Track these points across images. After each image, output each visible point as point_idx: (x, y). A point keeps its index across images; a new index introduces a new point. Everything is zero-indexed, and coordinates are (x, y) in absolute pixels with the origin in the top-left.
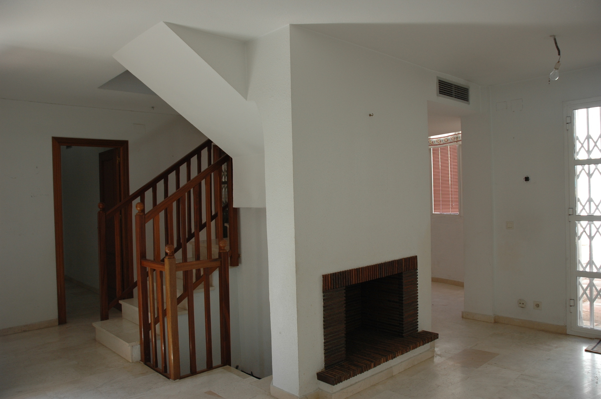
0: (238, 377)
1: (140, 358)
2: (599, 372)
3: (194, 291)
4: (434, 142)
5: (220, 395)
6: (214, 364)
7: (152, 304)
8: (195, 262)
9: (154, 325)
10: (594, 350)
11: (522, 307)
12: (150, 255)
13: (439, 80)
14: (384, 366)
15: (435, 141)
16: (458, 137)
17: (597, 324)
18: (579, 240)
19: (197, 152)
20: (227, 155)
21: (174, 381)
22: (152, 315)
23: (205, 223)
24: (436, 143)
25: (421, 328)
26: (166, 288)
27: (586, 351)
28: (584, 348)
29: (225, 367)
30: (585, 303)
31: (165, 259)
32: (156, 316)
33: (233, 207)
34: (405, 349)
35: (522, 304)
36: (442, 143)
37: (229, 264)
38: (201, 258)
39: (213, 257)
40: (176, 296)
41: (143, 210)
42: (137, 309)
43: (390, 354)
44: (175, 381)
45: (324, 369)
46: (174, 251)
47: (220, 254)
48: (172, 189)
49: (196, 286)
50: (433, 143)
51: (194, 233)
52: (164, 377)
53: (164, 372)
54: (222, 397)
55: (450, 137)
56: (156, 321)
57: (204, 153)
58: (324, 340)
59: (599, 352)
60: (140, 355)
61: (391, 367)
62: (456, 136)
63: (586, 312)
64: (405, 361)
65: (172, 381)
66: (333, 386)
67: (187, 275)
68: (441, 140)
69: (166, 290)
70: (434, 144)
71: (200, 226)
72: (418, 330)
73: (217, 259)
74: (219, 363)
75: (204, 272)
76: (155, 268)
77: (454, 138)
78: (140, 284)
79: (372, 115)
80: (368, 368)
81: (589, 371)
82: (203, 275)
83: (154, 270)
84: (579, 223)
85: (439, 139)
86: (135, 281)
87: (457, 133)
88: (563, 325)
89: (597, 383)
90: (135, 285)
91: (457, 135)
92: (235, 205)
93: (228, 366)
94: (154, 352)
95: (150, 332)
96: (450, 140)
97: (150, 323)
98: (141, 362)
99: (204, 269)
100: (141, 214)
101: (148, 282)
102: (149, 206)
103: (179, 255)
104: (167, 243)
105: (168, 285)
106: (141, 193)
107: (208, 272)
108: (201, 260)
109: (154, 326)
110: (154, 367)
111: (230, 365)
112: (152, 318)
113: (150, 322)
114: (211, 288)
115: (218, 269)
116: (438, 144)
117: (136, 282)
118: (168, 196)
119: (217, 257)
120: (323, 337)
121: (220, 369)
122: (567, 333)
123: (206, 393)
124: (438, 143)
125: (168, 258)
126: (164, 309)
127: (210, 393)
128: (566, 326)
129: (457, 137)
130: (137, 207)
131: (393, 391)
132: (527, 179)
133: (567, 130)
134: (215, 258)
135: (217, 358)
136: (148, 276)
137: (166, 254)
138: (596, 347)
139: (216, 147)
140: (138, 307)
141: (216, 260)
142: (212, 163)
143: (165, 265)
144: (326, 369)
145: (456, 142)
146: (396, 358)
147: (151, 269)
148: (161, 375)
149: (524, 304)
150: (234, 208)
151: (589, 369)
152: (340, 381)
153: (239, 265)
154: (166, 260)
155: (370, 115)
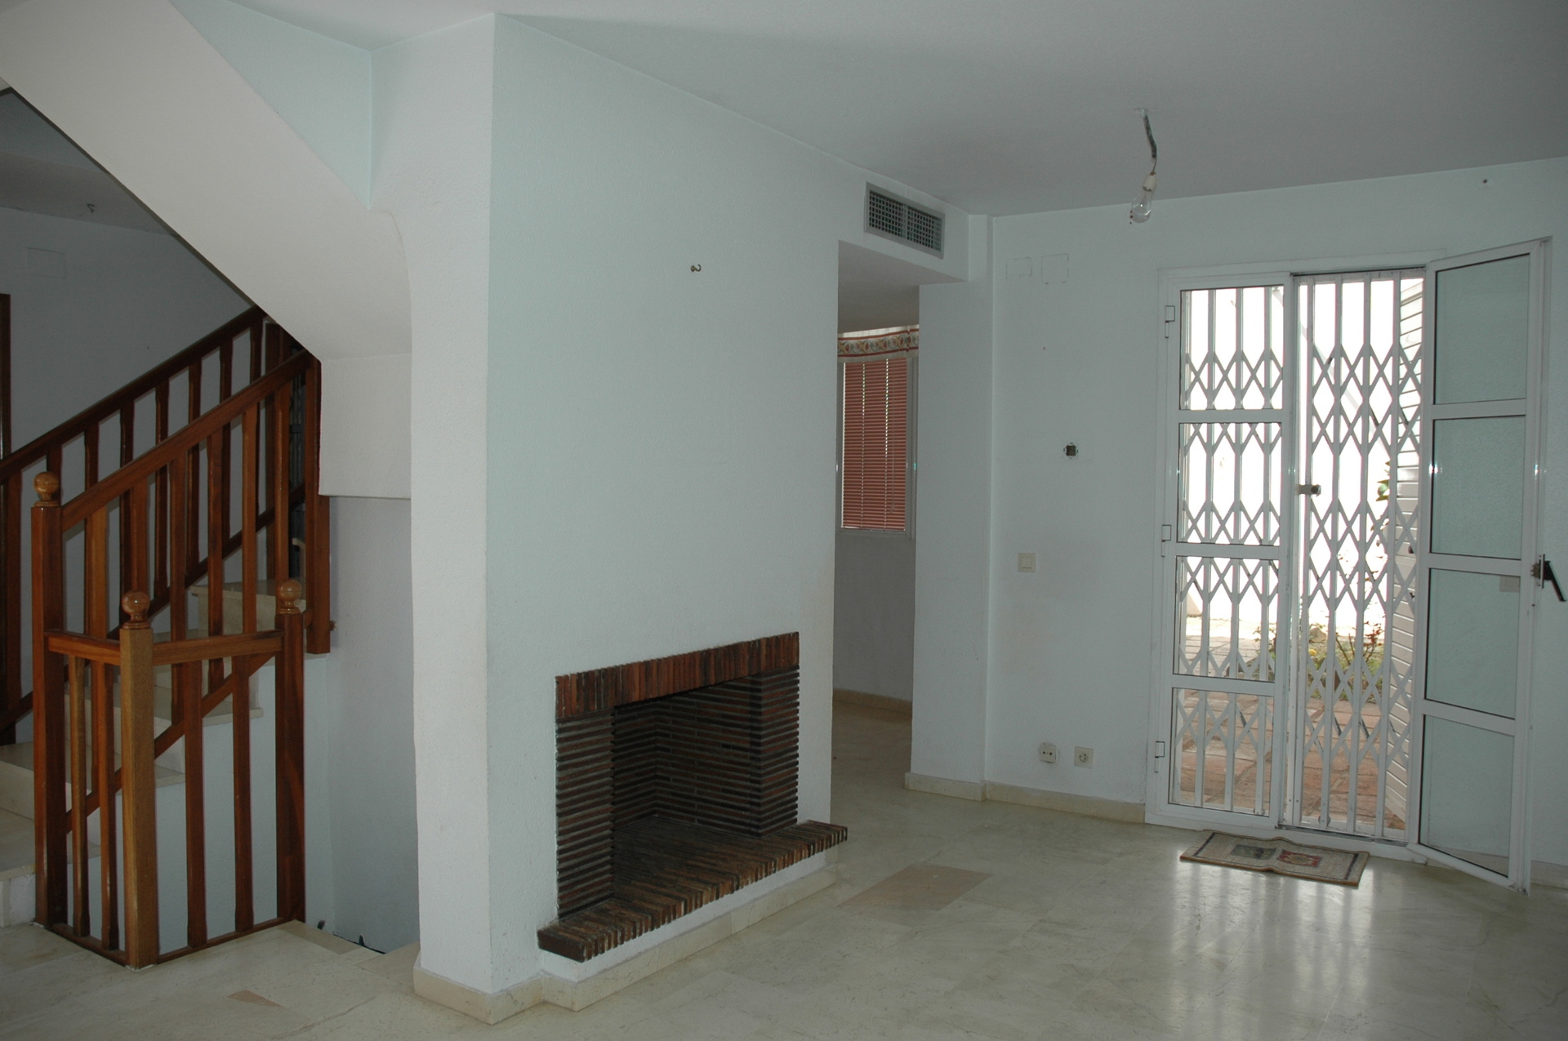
0: (325, 949)
1: (32, 913)
2: (1205, 904)
3: (206, 720)
4: (852, 347)
5: (273, 1000)
6: (259, 918)
7: (77, 756)
8: (208, 641)
9: (81, 816)
10: (1199, 855)
11: (1048, 762)
12: (74, 621)
13: (871, 192)
14: (709, 911)
15: (855, 345)
16: (912, 338)
17: (1209, 797)
18: (1181, 601)
19: (221, 340)
20: (307, 352)
21: (138, 970)
22: (77, 787)
23: (239, 536)
24: (856, 351)
25: (803, 816)
26: (123, 711)
27: (1183, 859)
28: (1180, 853)
29: (288, 924)
30: (1188, 750)
31: (121, 630)
32: (89, 792)
33: (320, 493)
34: (764, 866)
35: (1048, 754)
36: (870, 351)
37: (305, 649)
38: (227, 630)
39: (259, 628)
40: (152, 733)
41: (56, 495)
42: (29, 775)
43: (727, 880)
44: (142, 969)
45: (557, 922)
46: (148, 608)
47: (279, 620)
48: (145, 440)
49: (208, 706)
50: (847, 350)
51: (206, 561)
52: (109, 962)
53: (109, 948)
54: (278, 1006)
55: (890, 337)
56: (87, 806)
57: (242, 345)
58: (556, 846)
59: (1208, 860)
60: (34, 903)
61: (728, 913)
62: (906, 335)
63: (1189, 772)
64: (763, 896)
65: (133, 969)
66: (579, 964)
67: (183, 675)
68: (869, 344)
69: (124, 719)
70: (851, 353)
71: (227, 545)
72: (796, 820)
73: (272, 632)
74: (273, 914)
75: (234, 667)
76: (89, 657)
77: (902, 342)
78: (40, 701)
79: (698, 268)
80: (669, 914)
81: (1187, 905)
82: (230, 676)
83: (87, 662)
84: (1182, 561)
85: (863, 340)
86: (25, 692)
87: (909, 328)
88: (1138, 802)
89: (1198, 928)
90: (26, 705)
91: (908, 333)
92: (324, 489)
93: (295, 922)
94: (80, 893)
95: (69, 837)
96: (891, 345)
97: (70, 811)
98: (36, 924)
99: (235, 660)
100: (51, 505)
101: (67, 698)
102: (73, 484)
103: (162, 621)
104: (126, 587)
105: (128, 703)
106: (49, 447)
107: (246, 667)
108: (225, 636)
109: (81, 819)
110: (80, 935)
111: (302, 919)
112: (77, 796)
113: (69, 807)
114: (252, 713)
115: (273, 660)
116: (861, 353)
117: (30, 696)
118: (131, 458)
119: (272, 627)
120: (554, 838)
121: (275, 931)
122: (1146, 821)
123: (233, 996)
124: (862, 350)
125: (131, 629)
126: (113, 768)
127: (246, 996)
128: (1144, 804)
129: (909, 339)
130: (36, 484)
131: (733, 973)
132: (1071, 450)
133: (1167, 337)
134: (265, 629)
135: (265, 905)
136: (66, 678)
137: (124, 617)
138: (1204, 849)
139: (276, 330)
140: (32, 766)
141: (267, 635)
142: (263, 373)
143: (122, 648)
144: (563, 921)
145: (905, 352)
146: (740, 890)
147: (76, 658)
148: (97, 956)
149: (1053, 754)
150: (322, 496)
151: (1185, 900)
152: (597, 949)
153: (332, 649)
154: (125, 634)
155: (693, 269)
